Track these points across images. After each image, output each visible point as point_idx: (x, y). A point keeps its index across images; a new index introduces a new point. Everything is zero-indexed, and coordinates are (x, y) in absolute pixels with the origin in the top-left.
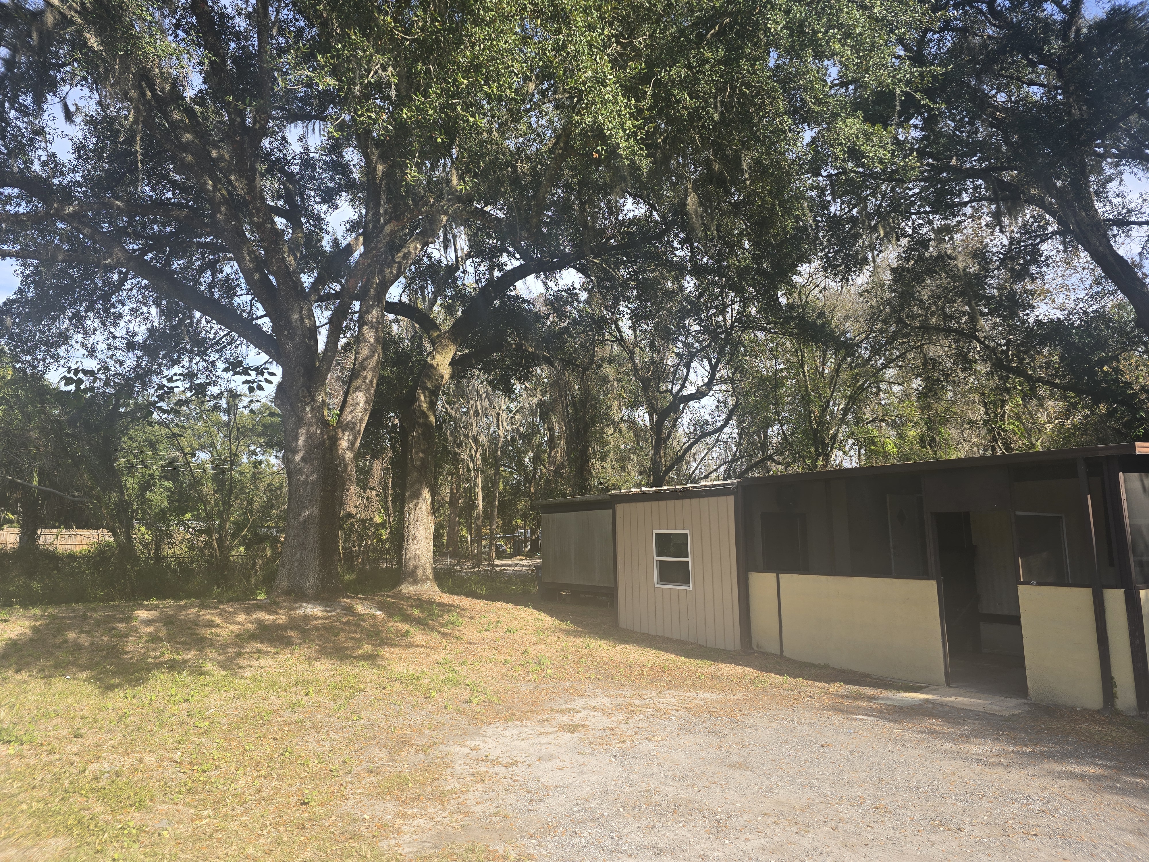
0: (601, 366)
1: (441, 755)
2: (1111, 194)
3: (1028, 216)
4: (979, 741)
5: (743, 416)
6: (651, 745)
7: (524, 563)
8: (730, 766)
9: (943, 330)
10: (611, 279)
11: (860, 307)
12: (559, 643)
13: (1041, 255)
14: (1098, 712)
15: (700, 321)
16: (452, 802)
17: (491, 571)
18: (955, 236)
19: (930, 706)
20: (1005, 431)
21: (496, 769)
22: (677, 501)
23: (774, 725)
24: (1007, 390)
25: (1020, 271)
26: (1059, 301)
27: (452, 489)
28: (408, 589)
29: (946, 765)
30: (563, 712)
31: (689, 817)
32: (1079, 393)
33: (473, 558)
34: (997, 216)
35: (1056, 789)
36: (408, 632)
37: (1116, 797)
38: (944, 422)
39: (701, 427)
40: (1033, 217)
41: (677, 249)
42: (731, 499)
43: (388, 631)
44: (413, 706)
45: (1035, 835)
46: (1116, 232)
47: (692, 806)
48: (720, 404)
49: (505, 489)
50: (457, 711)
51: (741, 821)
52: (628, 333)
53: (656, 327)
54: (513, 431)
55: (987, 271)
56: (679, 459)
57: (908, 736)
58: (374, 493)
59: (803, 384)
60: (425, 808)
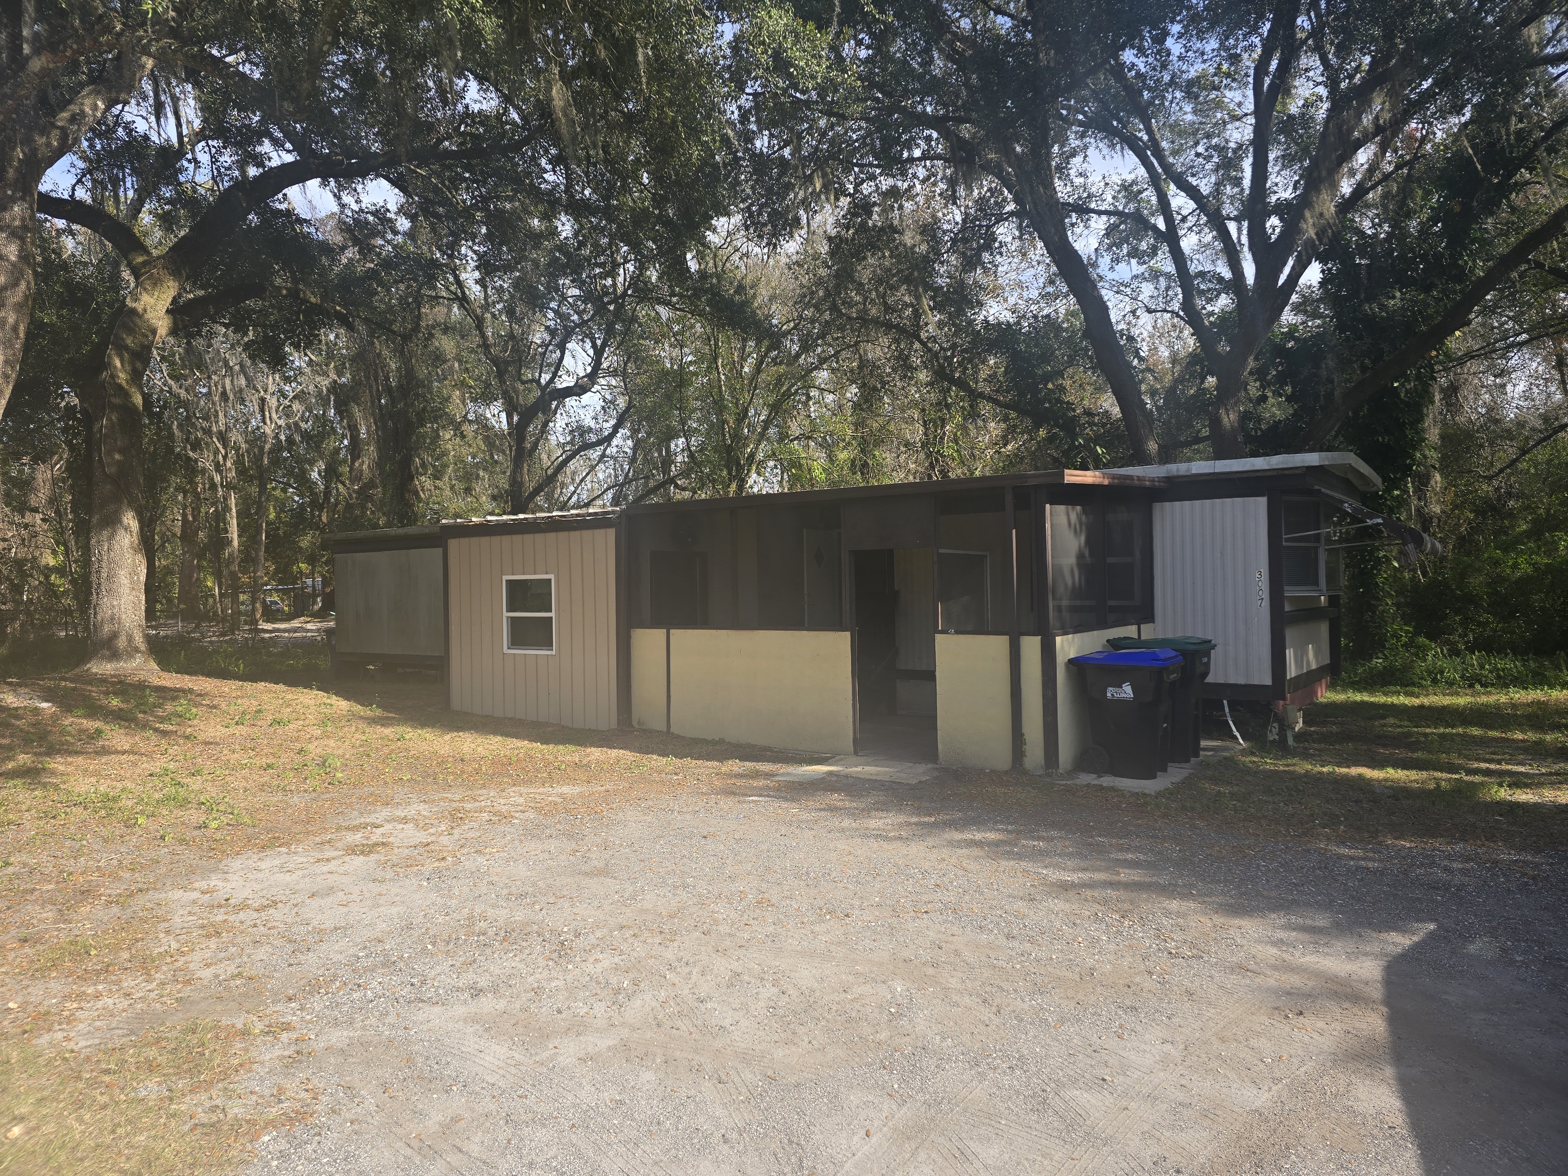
0: (431, 335)
1: (149, 905)
2: (1072, 172)
3: (985, 189)
4: (881, 814)
5: (640, 422)
6: (480, 859)
7: (309, 626)
8: (586, 874)
9: (883, 324)
10: (446, 202)
11: (791, 286)
12: (357, 736)
13: (995, 240)
14: (1006, 772)
15: (578, 282)
16: (165, 968)
17: (253, 639)
18: (906, 205)
19: (834, 779)
20: (943, 456)
21: (242, 915)
22: (537, 536)
23: (649, 819)
24: (948, 406)
25: (971, 257)
26: (1012, 300)
27: (184, 515)
28: (101, 668)
29: (842, 845)
30: (356, 829)
31: (524, 944)
32: (1022, 412)
33: (224, 620)
34: (952, 183)
35: (954, 860)
36: (99, 732)
37: (1012, 863)
38: (880, 442)
39: (581, 435)
40: (990, 190)
41: (546, 171)
42: (611, 532)
43: (63, 732)
44: (106, 840)
45: (926, 912)
46: (1074, 220)
47: (530, 929)
48: (608, 405)
49: (278, 517)
50: (182, 841)
51: (592, 939)
52: (474, 291)
53: (516, 284)
54: (288, 426)
55: (939, 254)
56: (550, 480)
57: (805, 816)
58: (38, 517)
59: (716, 384)
60: (118, 982)
